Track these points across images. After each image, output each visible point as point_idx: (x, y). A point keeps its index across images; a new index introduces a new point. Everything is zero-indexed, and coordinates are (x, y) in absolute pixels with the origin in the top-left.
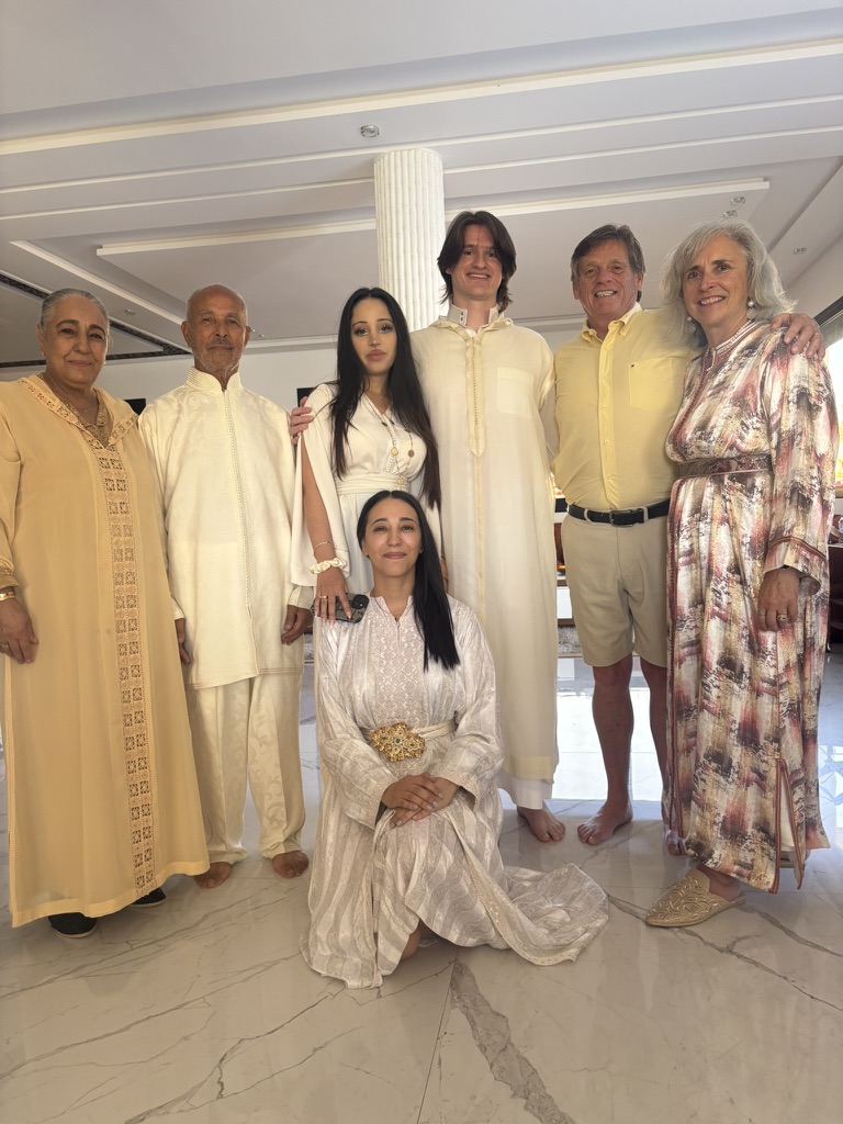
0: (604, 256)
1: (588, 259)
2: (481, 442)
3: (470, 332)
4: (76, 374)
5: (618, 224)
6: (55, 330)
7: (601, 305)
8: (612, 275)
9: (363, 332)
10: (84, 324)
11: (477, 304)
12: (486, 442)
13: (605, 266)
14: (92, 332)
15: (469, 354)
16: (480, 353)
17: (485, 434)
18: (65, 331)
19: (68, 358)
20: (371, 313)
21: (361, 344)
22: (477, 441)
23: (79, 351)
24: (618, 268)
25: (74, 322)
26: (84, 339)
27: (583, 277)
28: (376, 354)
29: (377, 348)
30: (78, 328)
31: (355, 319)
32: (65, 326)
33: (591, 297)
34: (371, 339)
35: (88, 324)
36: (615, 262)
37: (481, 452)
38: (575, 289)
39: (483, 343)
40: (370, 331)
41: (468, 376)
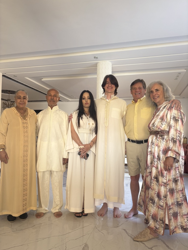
0: (137, 86)
1: (133, 86)
2: (107, 124)
3: (107, 100)
4: (21, 106)
5: (141, 79)
6: (17, 98)
7: (136, 96)
8: (139, 90)
9: (84, 99)
10: (22, 96)
11: (109, 94)
12: (108, 124)
13: (137, 88)
14: (24, 98)
15: (106, 105)
16: (109, 105)
17: (108, 122)
18: (19, 98)
19: (20, 103)
20: (86, 95)
21: (84, 101)
22: (106, 123)
23: (21, 102)
24: (140, 88)
25: (20, 96)
26: (22, 99)
27: (133, 90)
29: (87, 102)
30: (21, 97)
31: (83, 96)
32: (19, 97)
33: (134, 94)
34: (86, 100)
35: (23, 96)
36: (140, 87)
37: (107, 126)
38: (131, 92)
39: (110, 102)
40: (86, 99)
41: (106, 109)
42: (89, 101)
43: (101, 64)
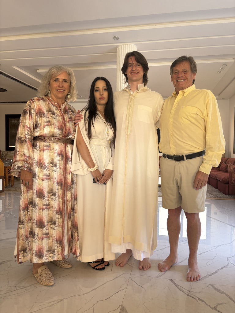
0: (181, 67)
1: (175, 68)
3: (132, 93)
7: (179, 85)
9: (98, 91)
11: (135, 83)
12: (131, 130)
13: (181, 71)
15: (130, 100)
16: (134, 100)
17: (131, 127)
20: (101, 85)
21: (97, 95)
22: (128, 130)
24: (186, 72)
28: (101, 98)
29: (101, 96)
31: (96, 87)
34: (100, 93)
36: (185, 69)
37: (129, 133)
39: (136, 96)
40: (100, 90)
41: (128, 107)
42: (106, 94)
43: (122, 48)
